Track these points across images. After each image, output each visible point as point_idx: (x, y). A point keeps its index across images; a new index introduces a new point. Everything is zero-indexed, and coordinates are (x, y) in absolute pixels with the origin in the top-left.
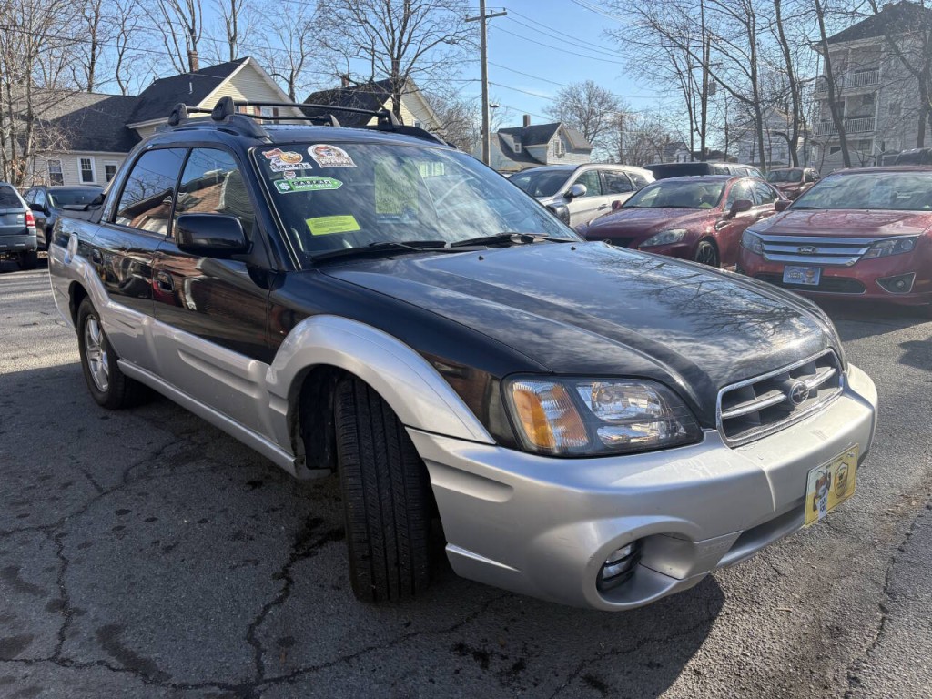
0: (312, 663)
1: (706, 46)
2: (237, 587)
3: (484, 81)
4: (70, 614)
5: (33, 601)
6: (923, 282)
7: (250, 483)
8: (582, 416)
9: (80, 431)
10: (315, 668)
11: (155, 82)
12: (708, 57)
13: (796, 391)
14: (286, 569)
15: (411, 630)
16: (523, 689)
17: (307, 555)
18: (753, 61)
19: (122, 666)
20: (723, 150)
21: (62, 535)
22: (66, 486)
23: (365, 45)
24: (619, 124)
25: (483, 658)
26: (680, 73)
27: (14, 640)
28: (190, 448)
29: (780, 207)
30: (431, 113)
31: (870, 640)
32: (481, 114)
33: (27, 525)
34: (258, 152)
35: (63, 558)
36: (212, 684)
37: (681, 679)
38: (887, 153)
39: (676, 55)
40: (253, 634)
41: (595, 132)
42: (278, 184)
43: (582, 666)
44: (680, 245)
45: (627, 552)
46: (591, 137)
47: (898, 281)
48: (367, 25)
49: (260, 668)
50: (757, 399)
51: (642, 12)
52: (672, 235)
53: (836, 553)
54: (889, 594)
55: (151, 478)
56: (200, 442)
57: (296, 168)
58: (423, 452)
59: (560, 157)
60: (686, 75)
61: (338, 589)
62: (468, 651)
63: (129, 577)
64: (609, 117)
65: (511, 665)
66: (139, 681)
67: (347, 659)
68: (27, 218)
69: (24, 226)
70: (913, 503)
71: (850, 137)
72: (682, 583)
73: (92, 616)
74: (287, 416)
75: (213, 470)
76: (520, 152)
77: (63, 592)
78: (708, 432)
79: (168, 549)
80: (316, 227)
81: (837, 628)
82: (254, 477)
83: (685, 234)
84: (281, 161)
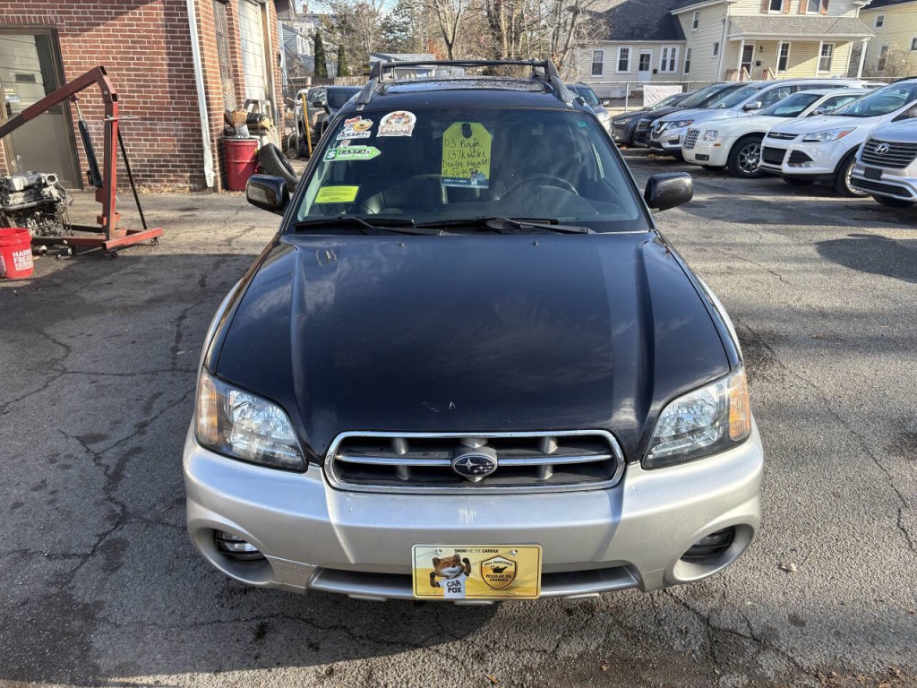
34: (343, 120)
42: (330, 152)
73: (143, 439)
78: (312, 468)
80: (322, 195)
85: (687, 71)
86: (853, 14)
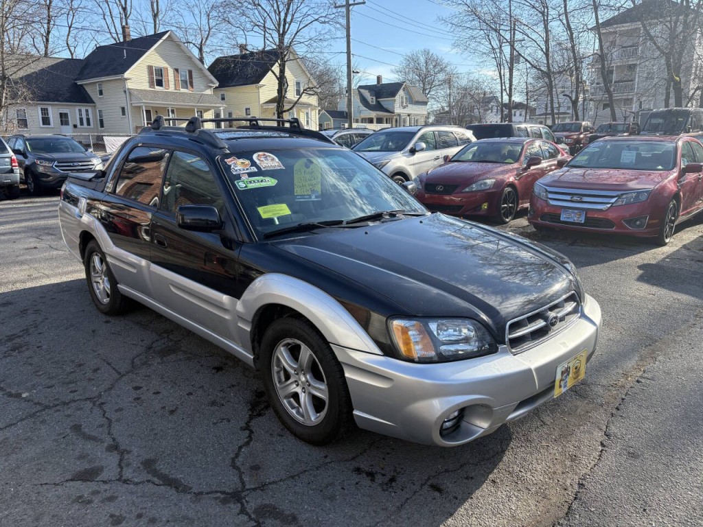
0: (272, 480)
1: (513, 30)
2: (220, 435)
3: (349, 53)
4: (122, 453)
5: (97, 446)
6: (654, 221)
7: (214, 368)
8: (432, 340)
9: (93, 331)
10: (274, 482)
11: (97, 48)
12: (514, 37)
13: (552, 320)
14: (247, 424)
15: (328, 460)
16: (395, 492)
17: (260, 415)
18: (547, 42)
19: (161, 483)
20: (525, 103)
21: (103, 403)
22: (96, 370)
23: (259, 24)
24: (448, 82)
25: (371, 475)
26: (493, 49)
27: (92, 469)
28: (170, 344)
29: (560, 164)
30: (309, 75)
31: (593, 463)
32: (346, 77)
33: (78, 398)
34: (222, 160)
35: (107, 418)
36: (217, 492)
37: (485, 485)
38: (643, 110)
39: (490, 34)
40: (235, 463)
41: (431, 88)
42: (238, 183)
43: (429, 479)
44: (491, 191)
45: (456, 414)
46: (427, 91)
47: (637, 220)
48: (259, 7)
49: (243, 483)
50: (529, 326)
51: (466, 4)
52: (485, 184)
53: (579, 410)
54: (607, 436)
55: (150, 365)
56: (175, 339)
57: (247, 171)
58: (340, 358)
59: (404, 107)
60: (498, 51)
61: (282, 436)
62: (362, 471)
63: (152, 430)
64: (441, 76)
65: (388, 479)
66: (174, 491)
67: (293, 477)
68: (12, 161)
69: (10, 167)
70: (630, 378)
71: (616, 96)
72: (486, 430)
73: (136, 454)
74: (251, 332)
75: (189, 359)
76: (374, 103)
77: (114, 439)
78: (501, 347)
79: (172, 412)
80: (265, 213)
81: (575, 456)
82: (217, 364)
83: (495, 183)
84: (238, 165)
85: (102, 126)
86: (209, 92)
